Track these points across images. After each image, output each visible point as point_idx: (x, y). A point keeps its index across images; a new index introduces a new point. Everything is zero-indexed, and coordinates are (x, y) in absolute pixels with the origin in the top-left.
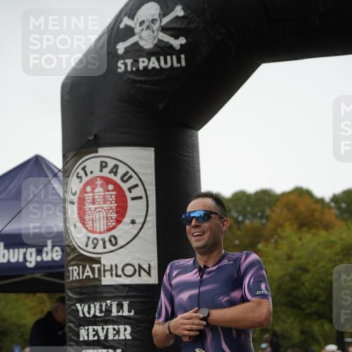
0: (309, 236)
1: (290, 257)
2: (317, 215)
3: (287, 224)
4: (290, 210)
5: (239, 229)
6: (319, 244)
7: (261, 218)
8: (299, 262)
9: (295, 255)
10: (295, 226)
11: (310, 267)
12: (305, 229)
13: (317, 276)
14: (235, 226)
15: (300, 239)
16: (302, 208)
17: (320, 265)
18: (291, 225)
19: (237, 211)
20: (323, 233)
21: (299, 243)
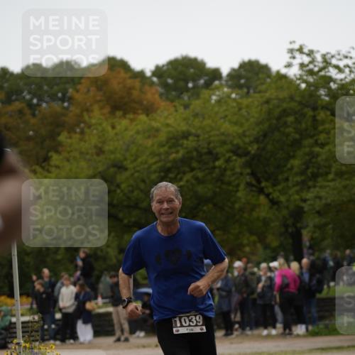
0: (125, 122)
1: (100, 151)
2: (135, 93)
3: (96, 107)
4: (99, 89)
5: (34, 115)
6: (138, 132)
7: (63, 100)
8: (112, 156)
9: (106, 148)
10: (107, 110)
11: (127, 164)
12: (119, 113)
13: (136, 174)
14: (27, 111)
15: (113, 127)
16: (115, 85)
17: (140, 160)
18: (101, 108)
19: (29, 93)
20: (143, 117)
21: (111, 132)
